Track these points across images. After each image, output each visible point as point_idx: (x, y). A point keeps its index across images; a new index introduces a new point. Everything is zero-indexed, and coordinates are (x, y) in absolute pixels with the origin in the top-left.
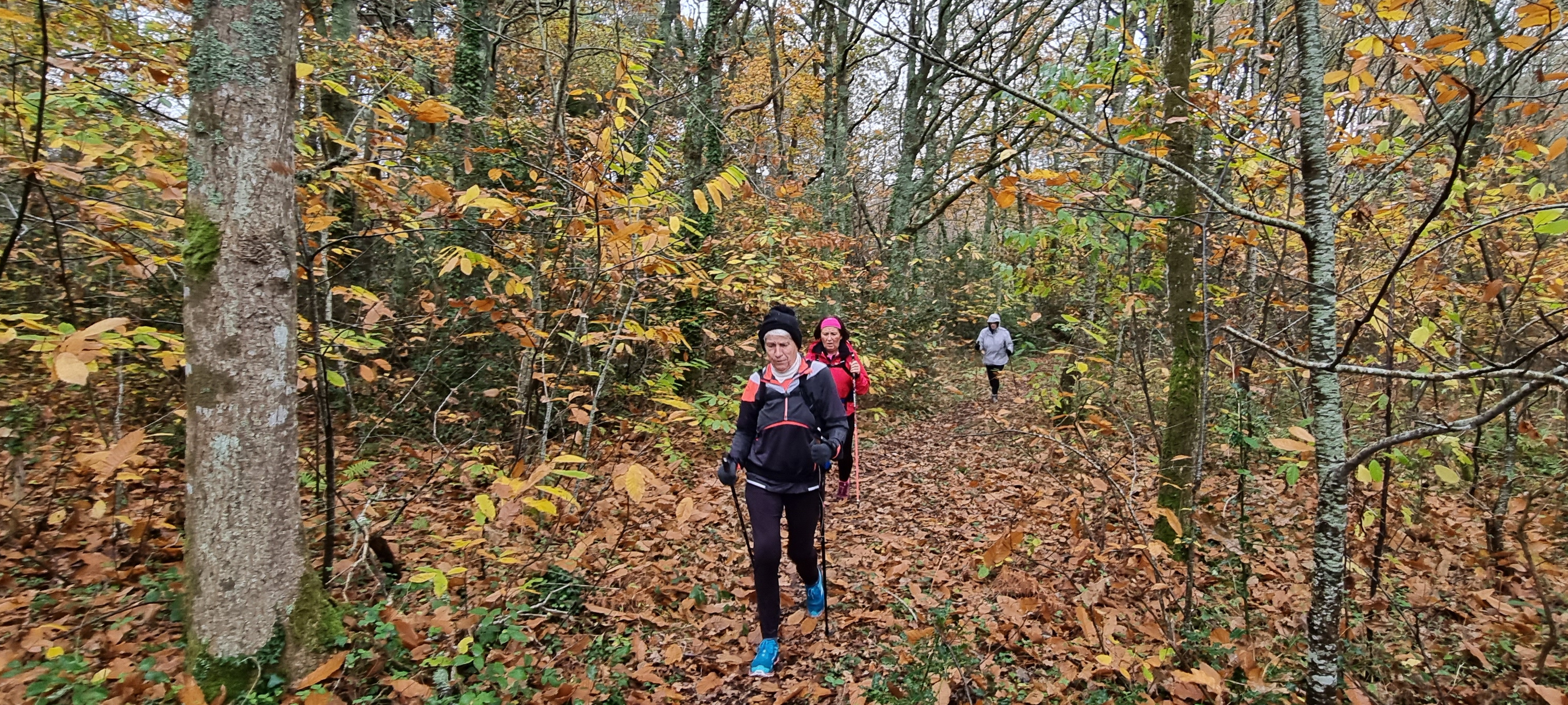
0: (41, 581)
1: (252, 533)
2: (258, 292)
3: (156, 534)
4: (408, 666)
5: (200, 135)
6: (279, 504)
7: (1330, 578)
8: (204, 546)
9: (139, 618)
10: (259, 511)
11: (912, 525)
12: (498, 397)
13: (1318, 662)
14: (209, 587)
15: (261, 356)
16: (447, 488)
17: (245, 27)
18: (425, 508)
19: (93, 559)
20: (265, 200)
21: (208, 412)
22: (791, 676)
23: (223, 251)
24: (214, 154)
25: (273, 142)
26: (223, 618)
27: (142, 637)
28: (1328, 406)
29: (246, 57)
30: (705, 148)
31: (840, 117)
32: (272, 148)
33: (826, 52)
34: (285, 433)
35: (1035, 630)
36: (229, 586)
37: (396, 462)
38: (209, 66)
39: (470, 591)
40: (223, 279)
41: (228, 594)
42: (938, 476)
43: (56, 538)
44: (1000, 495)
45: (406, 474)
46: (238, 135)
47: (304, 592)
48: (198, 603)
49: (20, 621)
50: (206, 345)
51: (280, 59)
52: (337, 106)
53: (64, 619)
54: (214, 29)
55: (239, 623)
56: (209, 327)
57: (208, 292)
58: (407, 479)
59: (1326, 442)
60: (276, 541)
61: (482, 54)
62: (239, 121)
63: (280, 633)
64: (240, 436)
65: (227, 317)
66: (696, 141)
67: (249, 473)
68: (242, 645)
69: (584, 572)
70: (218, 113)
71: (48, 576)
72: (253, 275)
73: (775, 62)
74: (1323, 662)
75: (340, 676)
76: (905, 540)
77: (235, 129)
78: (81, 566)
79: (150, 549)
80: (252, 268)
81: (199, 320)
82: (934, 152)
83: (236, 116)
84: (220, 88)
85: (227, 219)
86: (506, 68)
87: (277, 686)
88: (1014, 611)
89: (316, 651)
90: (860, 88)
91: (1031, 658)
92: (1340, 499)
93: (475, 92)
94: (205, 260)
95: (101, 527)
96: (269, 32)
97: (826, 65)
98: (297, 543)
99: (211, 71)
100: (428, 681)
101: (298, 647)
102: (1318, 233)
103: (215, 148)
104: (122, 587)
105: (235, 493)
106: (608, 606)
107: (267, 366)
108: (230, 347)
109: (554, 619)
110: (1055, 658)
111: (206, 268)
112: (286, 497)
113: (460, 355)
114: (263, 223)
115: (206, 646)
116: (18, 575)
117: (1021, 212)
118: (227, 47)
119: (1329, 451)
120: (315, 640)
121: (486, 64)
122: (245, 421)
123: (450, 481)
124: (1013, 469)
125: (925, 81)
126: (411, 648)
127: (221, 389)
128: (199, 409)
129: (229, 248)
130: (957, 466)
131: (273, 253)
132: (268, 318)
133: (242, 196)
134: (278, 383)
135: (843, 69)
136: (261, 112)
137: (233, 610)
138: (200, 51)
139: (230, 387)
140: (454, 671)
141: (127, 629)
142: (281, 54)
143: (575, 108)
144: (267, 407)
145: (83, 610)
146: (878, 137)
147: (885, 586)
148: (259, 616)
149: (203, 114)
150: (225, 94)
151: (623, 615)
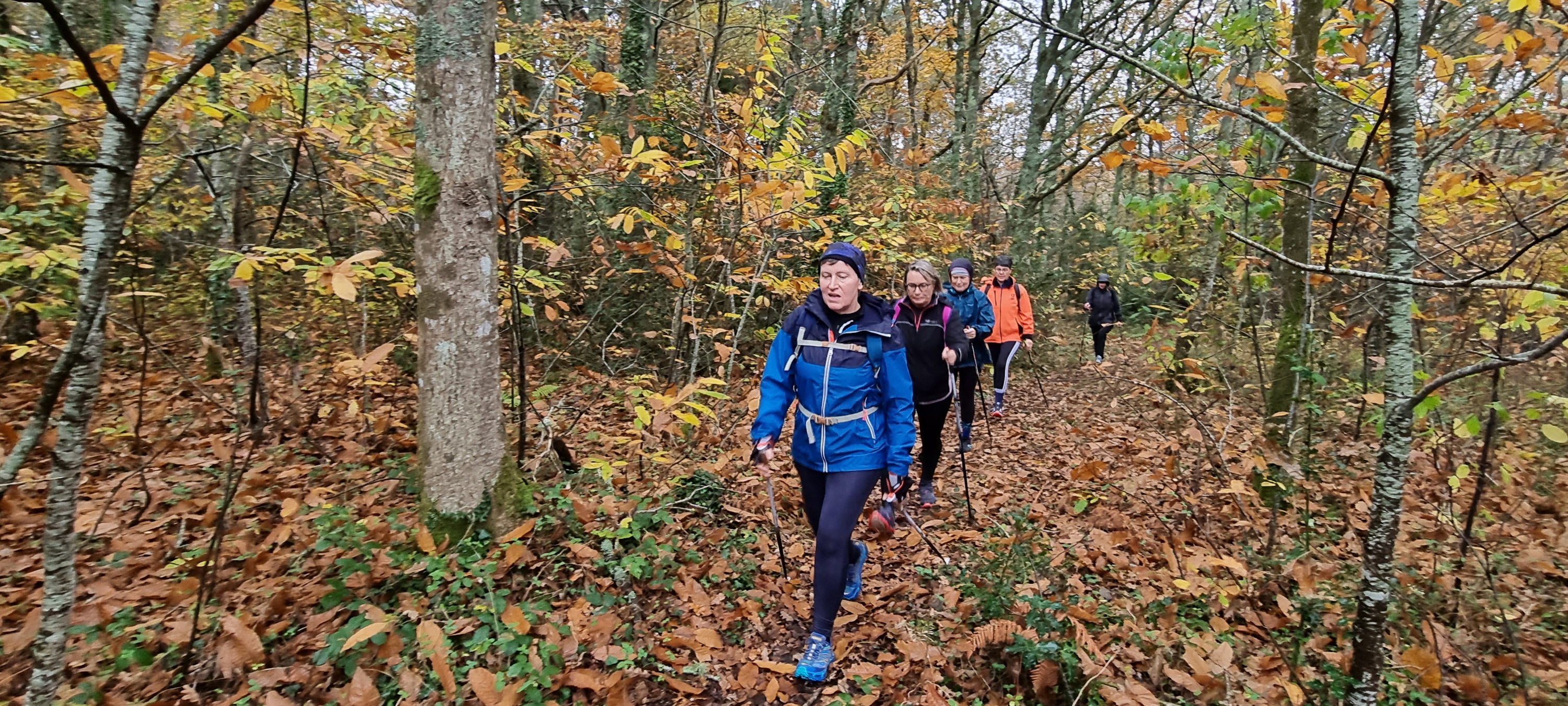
0: (314, 459)
1: (466, 420)
2: (469, 229)
3: (393, 430)
4: (583, 536)
5: (424, 101)
6: (486, 398)
7: (1388, 504)
8: (432, 427)
9: (385, 490)
10: (471, 403)
11: (1016, 465)
12: (656, 338)
13: (1370, 579)
14: (436, 459)
15: (470, 280)
16: (613, 411)
17: (457, 11)
18: (596, 425)
19: (349, 445)
20: (473, 154)
21: (433, 323)
22: (895, 577)
23: (443, 195)
24: (435, 116)
25: (479, 106)
26: (446, 483)
27: (387, 504)
28: (1399, 345)
29: (458, 37)
30: (841, 120)
31: (971, 91)
32: (478, 111)
33: (958, 26)
34: (489, 343)
35: (1123, 558)
36: (450, 459)
37: (573, 388)
38: (430, 44)
39: (630, 488)
40: (443, 217)
41: (449, 465)
42: (1046, 425)
43: (323, 429)
44: (1104, 445)
45: (582, 398)
46: (453, 101)
47: (504, 469)
48: (429, 471)
49: (302, 486)
50: (431, 269)
51: (483, 38)
52: (525, 86)
53: (332, 486)
54: (434, 14)
55: (458, 488)
56: (434, 255)
57: (432, 228)
58: (582, 402)
59: (1394, 379)
60: (484, 428)
61: (644, 36)
62: (453, 90)
63: (487, 501)
64: (457, 343)
65: (446, 247)
66: (832, 114)
67: (464, 372)
68: (460, 505)
69: (722, 480)
70: (438, 83)
71: (319, 456)
72: (465, 214)
73: (910, 38)
74: (1375, 579)
75: (531, 536)
76: (1009, 477)
77: (450, 96)
78: (341, 450)
79: (390, 441)
80: (464, 209)
81: (427, 250)
82: (1063, 124)
83: (451, 85)
84: (439, 62)
85: (445, 168)
86: (665, 50)
87: (486, 539)
88: (1104, 542)
89: (513, 516)
90: (994, 63)
91: (1115, 581)
92: (1404, 431)
93: (639, 70)
94: (430, 203)
95: (354, 423)
96: (475, 15)
97: (959, 40)
98: (499, 431)
99: (432, 49)
100: (598, 549)
101: (500, 512)
102: (1400, 180)
103: (436, 111)
104: (371, 467)
105: (453, 387)
106: (742, 508)
107: (476, 289)
108: (448, 272)
109: (698, 515)
110: (1138, 583)
111: (431, 208)
112: (491, 394)
113: (626, 301)
114: (471, 172)
115: (434, 503)
116: (299, 454)
117: (1151, 184)
118: (444, 28)
119: (1396, 387)
120: (512, 508)
121: (648, 46)
122: (460, 332)
123: (617, 405)
124: (1120, 424)
125: (1056, 53)
126: (584, 523)
127: (442, 305)
128: (427, 320)
129: (448, 193)
130: (1066, 417)
131: (480, 197)
132: (477, 250)
133: (456, 152)
134: (484, 303)
135: (976, 43)
136: (469, 82)
137: (453, 478)
138: (423, 32)
139: (449, 303)
140: (617, 543)
141: (377, 496)
142: (484, 33)
143: (726, 86)
144: (476, 322)
145: (344, 481)
146: (1010, 111)
147: (986, 513)
148: (472, 484)
149: (426, 84)
150: (442, 67)
151: (754, 517)
